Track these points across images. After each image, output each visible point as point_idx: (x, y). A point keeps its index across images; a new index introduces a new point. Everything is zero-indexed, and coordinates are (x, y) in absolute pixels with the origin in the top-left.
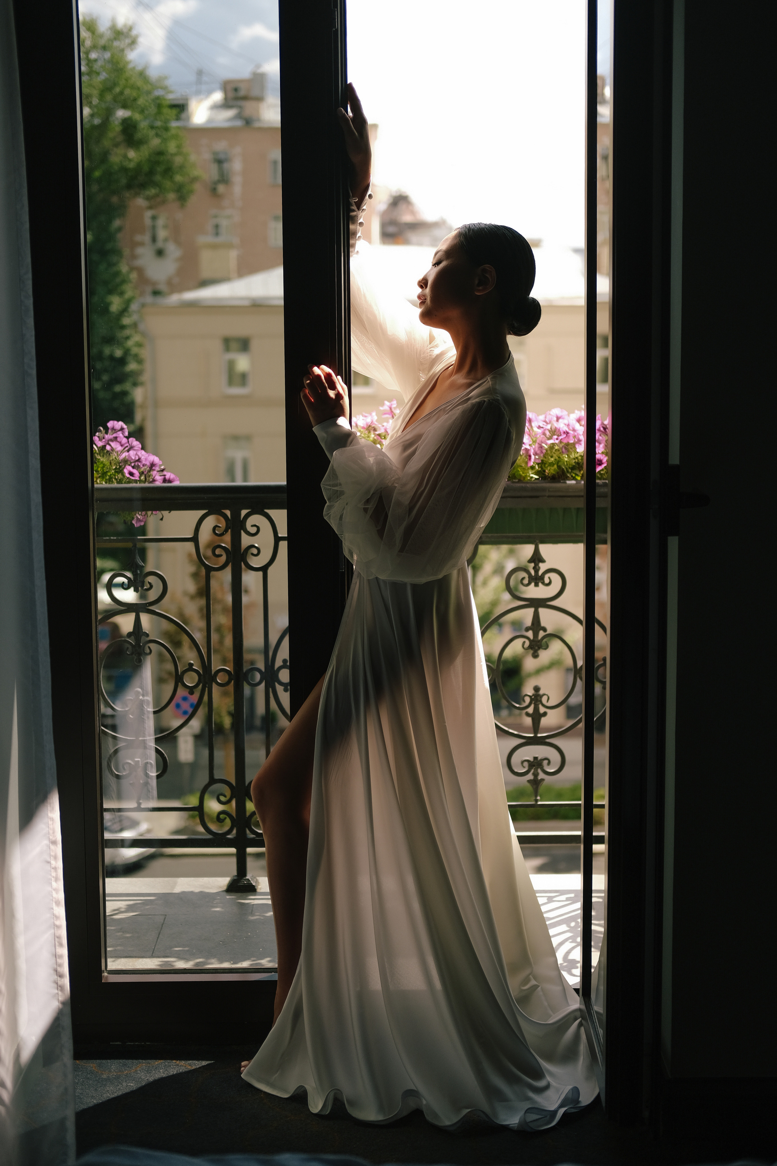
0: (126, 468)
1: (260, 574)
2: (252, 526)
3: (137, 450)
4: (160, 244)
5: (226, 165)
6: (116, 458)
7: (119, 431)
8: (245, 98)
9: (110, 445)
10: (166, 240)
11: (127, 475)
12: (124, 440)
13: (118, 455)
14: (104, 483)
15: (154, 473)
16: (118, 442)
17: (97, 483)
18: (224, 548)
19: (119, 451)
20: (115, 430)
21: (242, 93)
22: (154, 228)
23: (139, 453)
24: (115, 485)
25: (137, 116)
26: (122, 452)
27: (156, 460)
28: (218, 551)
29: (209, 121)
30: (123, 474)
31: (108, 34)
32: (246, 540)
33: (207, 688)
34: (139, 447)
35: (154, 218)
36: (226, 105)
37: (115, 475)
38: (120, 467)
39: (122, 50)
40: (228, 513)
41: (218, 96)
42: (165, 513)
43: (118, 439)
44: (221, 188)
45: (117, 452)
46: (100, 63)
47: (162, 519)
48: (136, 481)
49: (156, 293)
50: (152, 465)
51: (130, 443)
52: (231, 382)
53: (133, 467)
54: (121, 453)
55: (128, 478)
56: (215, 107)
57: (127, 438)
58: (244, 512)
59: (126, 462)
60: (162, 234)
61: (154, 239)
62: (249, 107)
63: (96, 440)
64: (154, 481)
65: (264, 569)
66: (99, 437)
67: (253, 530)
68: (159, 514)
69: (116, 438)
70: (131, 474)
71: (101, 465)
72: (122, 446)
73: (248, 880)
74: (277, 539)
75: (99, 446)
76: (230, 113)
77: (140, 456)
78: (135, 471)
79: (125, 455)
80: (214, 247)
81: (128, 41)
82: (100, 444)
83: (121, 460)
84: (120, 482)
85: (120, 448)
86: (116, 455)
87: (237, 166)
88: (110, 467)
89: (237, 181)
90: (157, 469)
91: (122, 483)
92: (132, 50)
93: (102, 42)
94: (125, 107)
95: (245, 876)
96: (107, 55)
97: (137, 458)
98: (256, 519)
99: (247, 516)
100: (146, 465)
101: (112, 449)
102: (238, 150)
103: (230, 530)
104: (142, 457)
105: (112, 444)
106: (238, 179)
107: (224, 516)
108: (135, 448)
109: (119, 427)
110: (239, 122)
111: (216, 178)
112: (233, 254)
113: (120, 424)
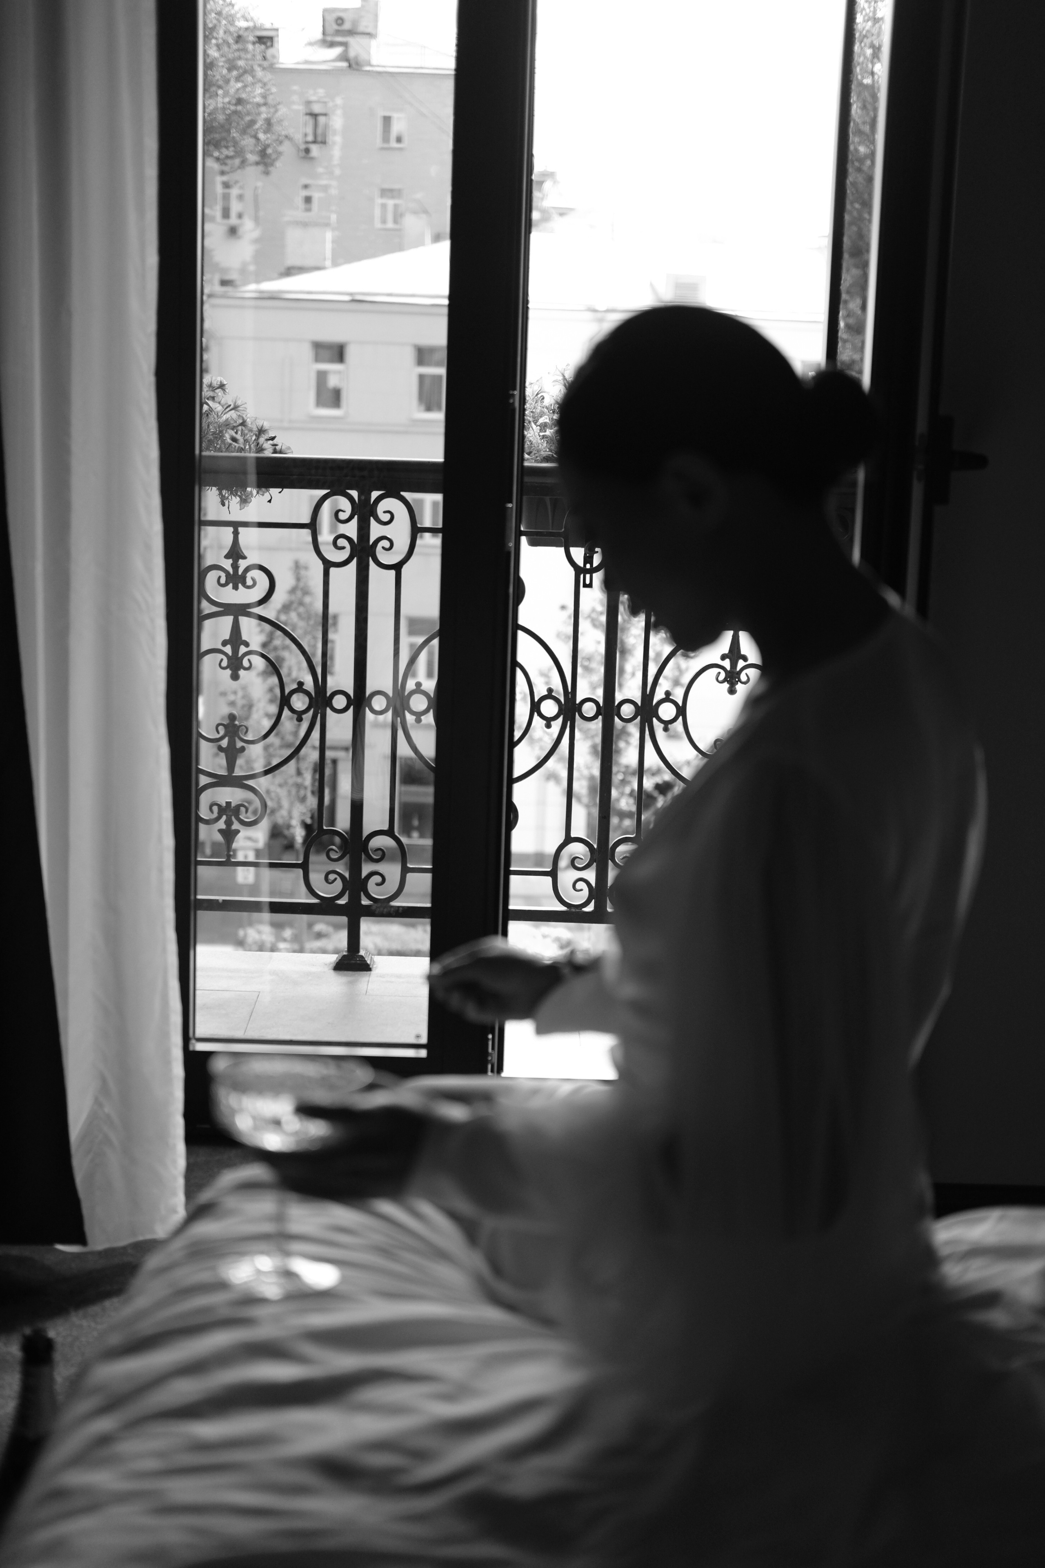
0: (228, 433)
1: (393, 573)
2: (385, 512)
3: (242, 412)
4: (233, 220)
5: (322, 120)
6: (215, 421)
7: (218, 388)
8: (351, 33)
9: (207, 404)
10: (241, 215)
11: (229, 441)
12: (225, 400)
15: (262, 441)
16: (218, 401)
18: (349, 539)
19: (219, 412)
20: (214, 387)
21: (347, 26)
22: (226, 198)
23: (244, 416)
24: (214, 453)
26: (223, 414)
27: (265, 425)
28: (342, 542)
29: (305, 60)
30: (223, 441)
32: (376, 530)
33: (319, 715)
35: (227, 186)
36: (325, 41)
37: (214, 442)
38: (220, 431)
40: (354, 494)
41: (315, 30)
43: (218, 398)
44: (315, 150)
45: (217, 413)
47: (270, 501)
48: (240, 450)
49: (226, 282)
50: (261, 431)
51: (232, 402)
52: (320, 402)
53: (237, 432)
54: (221, 414)
55: (230, 445)
56: (311, 43)
58: (375, 494)
59: (227, 425)
60: (235, 207)
61: (226, 214)
62: (356, 46)
64: (262, 450)
65: (397, 568)
67: (385, 518)
68: (267, 492)
69: (215, 396)
70: (234, 440)
72: (222, 406)
73: (362, 956)
74: (416, 530)
76: (331, 52)
77: (245, 418)
78: (238, 437)
79: (227, 416)
80: (305, 225)
83: (222, 423)
84: (220, 450)
85: (219, 409)
86: (216, 416)
87: (337, 122)
88: (208, 431)
89: (336, 140)
90: (266, 436)
91: (223, 452)
95: (358, 951)
97: (241, 421)
98: (390, 504)
99: (379, 499)
100: (252, 431)
101: (211, 409)
102: (339, 101)
103: (356, 516)
104: (248, 420)
105: (210, 402)
106: (338, 139)
107: (350, 498)
108: (240, 409)
109: (218, 384)
110: (345, 64)
111: (310, 138)
112: (329, 235)
113: (219, 380)
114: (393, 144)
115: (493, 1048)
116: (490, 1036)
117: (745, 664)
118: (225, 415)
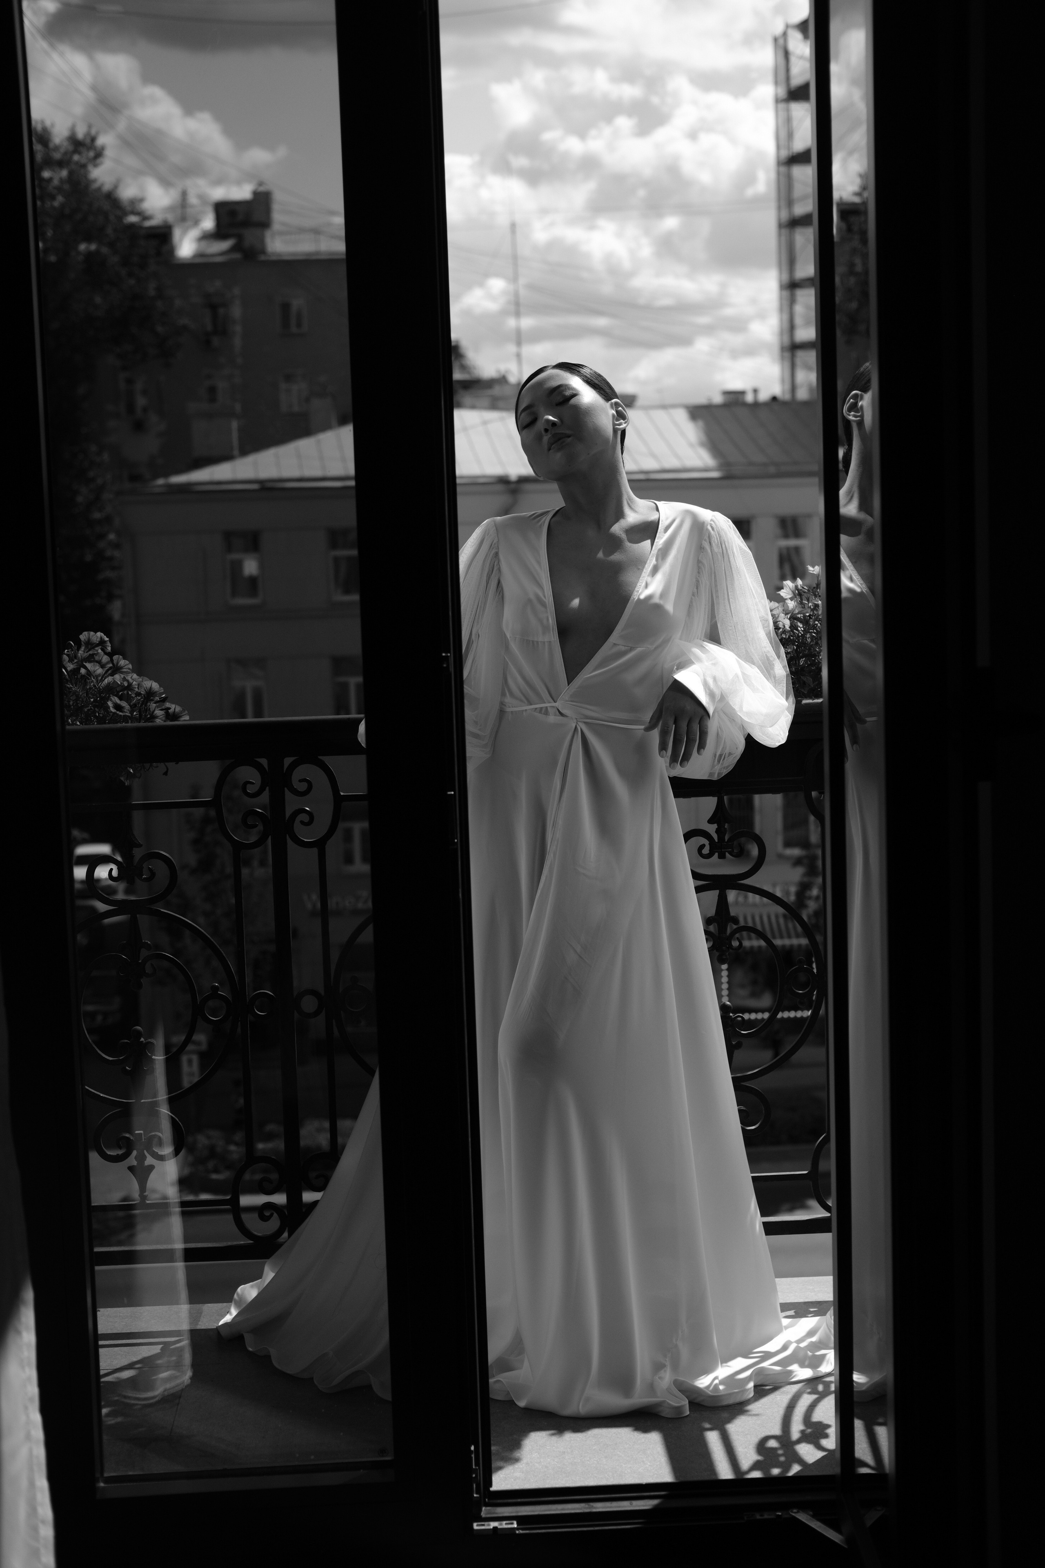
0: (111, 700)
1: (315, 851)
2: (300, 781)
3: (127, 673)
4: (138, 415)
5: (221, 311)
6: (95, 686)
7: (97, 645)
8: (245, 224)
9: (85, 668)
10: (145, 410)
11: (113, 710)
12: (105, 659)
13: (97, 681)
14: (78, 723)
15: (153, 706)
16: (97, 662)
17: (69, 724)
18: (259, 815)
19: (99, 675)
20: (92, 644)
21: (241, 219)
22: (130, 393)
23: (129, 678)
24: (96, 726)
25: (105, 250)
26: (104, 677)
27: (155, 686)
28: (251, 820)
29: (199, 255)
30: (106, 710)
31: (67, 146)
32: (291, 803)
33: (239, 1023)
34: (129, 669)
35: (130, 381)
36: (219, 234)
37: (95, 712)
38: (102, 698)
39: (84, 166)
40: (264, 762)
41: (208, 223)
42: (171, 765)
43: (97, 658)
44: (216, 341)
45: (97, 676)
46: (56, 182)
47: (166, 773)
48: (125, 719)
49: (135, 478)
50: (150, 694)
51: (115, 662)
52: (236, 590)
53: (121, 699)
54: (102, 678)
55: (114, 713)
56: (206, 237)
57: (110, 655)
58: (288, 761)
59: (112, 689)
60: (141, 401)
61: (131, 408)
62: (250, 236)
63: (65, 660)
64: (153, 717)
65: (320, 845)
66: (68, 655)
67: (302, 787)
68: (162, 767)
69: (92, 656)
70: (118, 707)
71: (74, 698)
72: (102, 666)
74: (342, 800)
75: (69, 669)
76: (224, 245)
77: (131, 681)
78: (124, 704)
79: (108, 680)
80: (210, 416)
81: (91, 154)
82: (70, 667)
83: (103, 688)
84: (101, 721)
85: (100, 671)
86: (94, 681)
87: (236, 312)
88: (87, 699)
89: (237, 331)
90: (157, 699)
91: (105, 723)
92: (96, 166)
93: (57, 156)
94: (88, 239)
96: (64, 173)
97: (126, 684)
98: (306, 771)
99: (293, 766)
100: (141, 694)
101: (89, 672)
102: (237, 291)
103: (267, 788)
104: (134, 683)
105: (88, 665)
106: (238, 328)
107: (259, 767)
108: (123, 670)
109: (98, 640)
110: (237, 256)
111: (209, 328)
112: (235, 425)
113: (99, 636)
114: (294, 329)
115: (477, 1464)
116: (472, 1448)
117: (735, 927)
118: (107, 679)
